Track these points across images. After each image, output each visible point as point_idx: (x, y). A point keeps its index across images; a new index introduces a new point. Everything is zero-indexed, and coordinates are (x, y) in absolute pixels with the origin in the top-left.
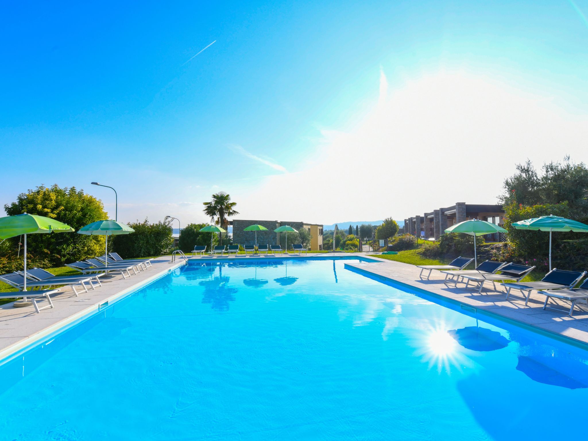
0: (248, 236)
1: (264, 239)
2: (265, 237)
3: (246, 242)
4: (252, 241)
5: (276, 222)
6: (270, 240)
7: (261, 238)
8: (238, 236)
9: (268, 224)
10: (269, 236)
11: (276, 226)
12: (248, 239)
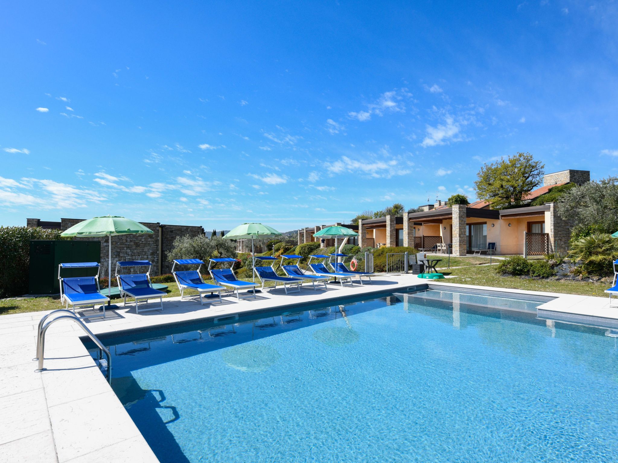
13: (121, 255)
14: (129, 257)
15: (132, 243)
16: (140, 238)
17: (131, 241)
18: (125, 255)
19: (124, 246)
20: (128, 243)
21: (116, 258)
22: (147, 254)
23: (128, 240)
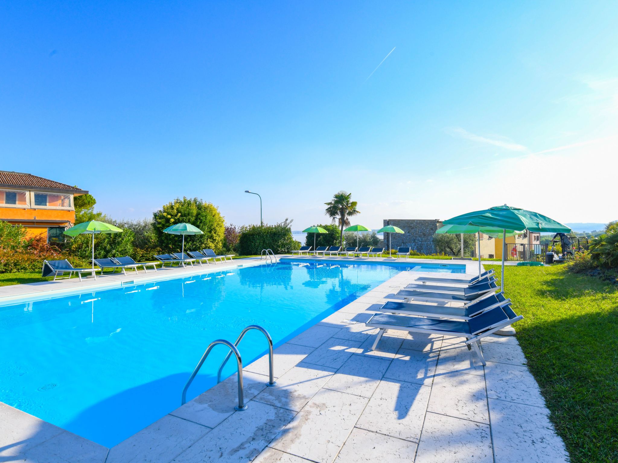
0: (405, 237)
1: (422, 242)
2: (423, 239)
3: (402, 245)
4: (409, 244)
5: (437, 221)
6: (429, 243)
7: (419, 240)
8: (394, 238)
9: (427, 224)
10: (428, 238)
11: (437, 226)
12: (405, 241)
13: (416, 241)
14: (420, 243)
15: (422, 234)
16: (426, 230)
17: (421, 232)
18: (418, 241)
19: (417, 235)
20: (420, 234)
21: (414, 243)
22: (430, 241)
23: (420, 232)
